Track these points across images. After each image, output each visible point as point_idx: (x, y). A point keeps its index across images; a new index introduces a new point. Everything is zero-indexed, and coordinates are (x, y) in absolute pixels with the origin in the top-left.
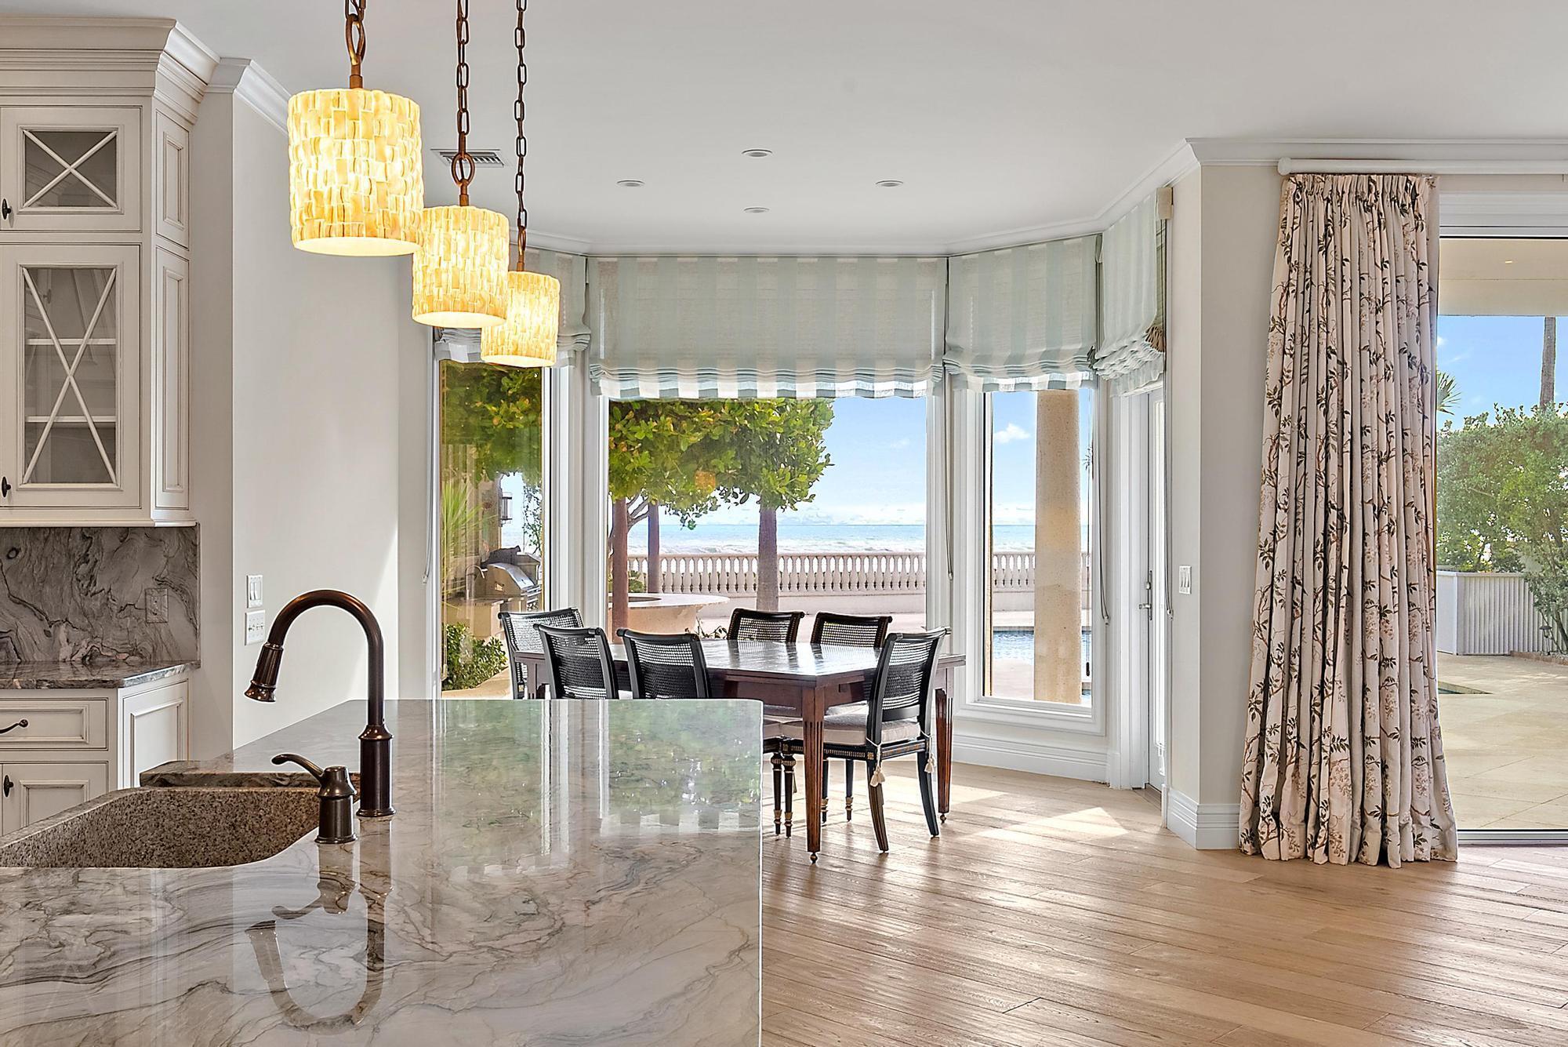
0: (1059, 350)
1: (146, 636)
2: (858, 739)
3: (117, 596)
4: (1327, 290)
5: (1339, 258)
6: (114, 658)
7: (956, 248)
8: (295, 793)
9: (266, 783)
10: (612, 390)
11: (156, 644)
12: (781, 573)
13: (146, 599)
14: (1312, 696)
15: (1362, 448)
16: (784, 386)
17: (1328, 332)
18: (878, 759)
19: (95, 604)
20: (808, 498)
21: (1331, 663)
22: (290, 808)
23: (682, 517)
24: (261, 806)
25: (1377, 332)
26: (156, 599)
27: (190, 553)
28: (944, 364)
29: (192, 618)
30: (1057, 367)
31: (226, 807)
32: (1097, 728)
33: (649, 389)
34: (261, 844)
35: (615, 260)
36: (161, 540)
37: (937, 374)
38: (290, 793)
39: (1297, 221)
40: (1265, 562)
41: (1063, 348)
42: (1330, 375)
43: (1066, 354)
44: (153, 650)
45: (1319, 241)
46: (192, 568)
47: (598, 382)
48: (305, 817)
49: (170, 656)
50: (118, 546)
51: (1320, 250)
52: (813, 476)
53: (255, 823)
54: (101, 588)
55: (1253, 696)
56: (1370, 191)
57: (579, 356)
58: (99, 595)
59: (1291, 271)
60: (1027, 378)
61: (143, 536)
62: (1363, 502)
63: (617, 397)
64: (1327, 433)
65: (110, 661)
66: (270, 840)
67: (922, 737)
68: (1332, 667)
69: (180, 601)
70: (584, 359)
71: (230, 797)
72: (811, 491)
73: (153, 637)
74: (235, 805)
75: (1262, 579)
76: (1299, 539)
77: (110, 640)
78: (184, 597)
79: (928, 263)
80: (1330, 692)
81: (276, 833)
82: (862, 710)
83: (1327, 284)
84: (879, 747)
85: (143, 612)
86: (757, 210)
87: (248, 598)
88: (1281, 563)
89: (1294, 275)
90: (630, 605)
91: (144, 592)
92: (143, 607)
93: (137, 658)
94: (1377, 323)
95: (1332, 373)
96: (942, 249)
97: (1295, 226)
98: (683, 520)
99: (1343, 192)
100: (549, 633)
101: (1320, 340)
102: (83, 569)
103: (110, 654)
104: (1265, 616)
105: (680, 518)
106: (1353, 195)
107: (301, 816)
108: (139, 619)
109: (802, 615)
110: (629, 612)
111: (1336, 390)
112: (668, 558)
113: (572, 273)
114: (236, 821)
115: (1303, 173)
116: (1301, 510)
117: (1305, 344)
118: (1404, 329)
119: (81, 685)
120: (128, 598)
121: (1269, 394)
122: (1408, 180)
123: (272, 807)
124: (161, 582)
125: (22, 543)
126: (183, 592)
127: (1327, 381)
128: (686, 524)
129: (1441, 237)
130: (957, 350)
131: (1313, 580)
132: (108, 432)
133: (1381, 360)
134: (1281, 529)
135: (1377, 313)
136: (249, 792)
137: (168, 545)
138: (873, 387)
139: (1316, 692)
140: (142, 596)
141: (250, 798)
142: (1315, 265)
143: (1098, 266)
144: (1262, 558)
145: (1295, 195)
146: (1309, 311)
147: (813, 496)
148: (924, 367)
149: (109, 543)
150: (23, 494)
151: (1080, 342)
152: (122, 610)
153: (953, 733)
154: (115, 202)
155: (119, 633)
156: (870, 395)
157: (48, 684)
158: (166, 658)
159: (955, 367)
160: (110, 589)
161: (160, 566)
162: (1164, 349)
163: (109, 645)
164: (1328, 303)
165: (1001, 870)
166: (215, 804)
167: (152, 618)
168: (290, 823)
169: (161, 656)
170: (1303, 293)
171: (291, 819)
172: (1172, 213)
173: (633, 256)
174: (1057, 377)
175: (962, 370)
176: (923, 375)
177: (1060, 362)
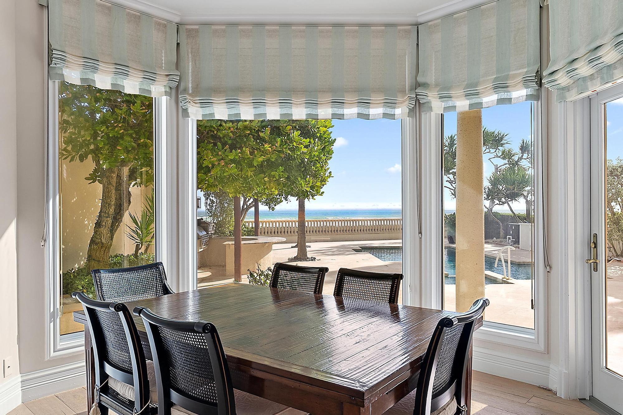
7: (423, 18)
10: (196, 115)
12: (306, 227)
16: (310, 111)
20: (320, 193)
23: (269, 206)
28: (416, 95)
32: (542, 347)
33: (221, 113)
35: (197, 27)
37: (412, 102)
41: (511, 72)
43: (514, 77)
47: (187, 109)
52: (323, 183)
57: (174, 92)
60: (479, 99)
63: (200, 120)
70: (177, 92)
72: (322, 190)
79: (404, 30)
90: (243, 242)
96: (413, 20)
98: (269, 208)
105: (268, 207)
110: (242, 246)
112: (262, 223)
113: (166, 33)
128: (271, 209)
130: (425, 85)
138: (369, 112)
147: (323, 193)
151: (526, 68)
156: (366, 117)
159: (423, 97)
173: (210, 25)
174: (504, 95)
175: (429, 98)
176: (402, 103)
177: (510, 82)
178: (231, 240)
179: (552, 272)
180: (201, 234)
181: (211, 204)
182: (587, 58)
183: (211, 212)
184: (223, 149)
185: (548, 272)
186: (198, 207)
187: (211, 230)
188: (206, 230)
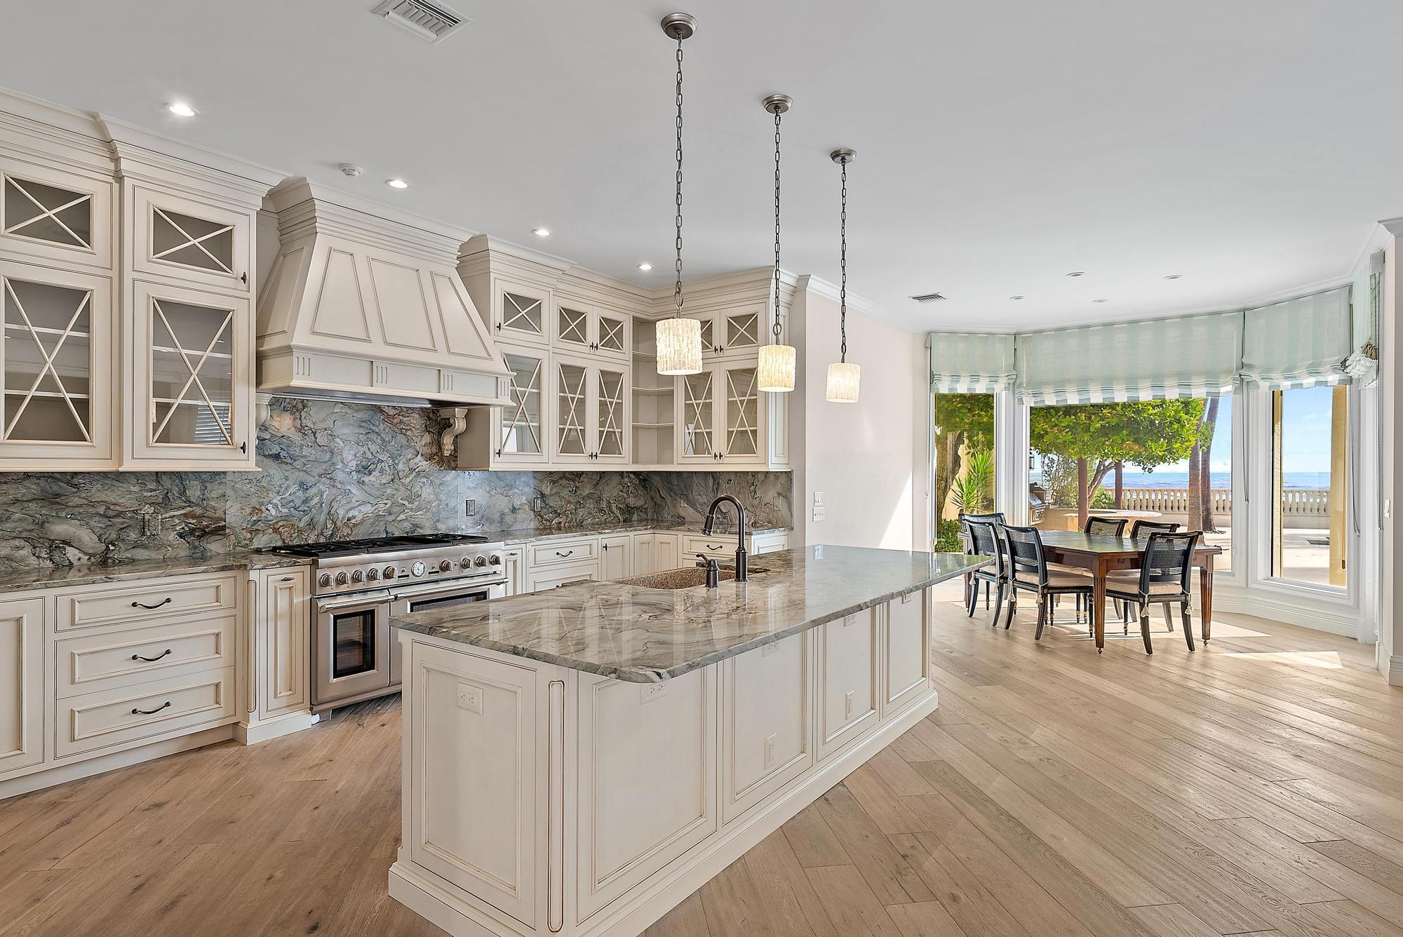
0: (1321, 362)
1: (773, 516)
2: (1135, 590)
3: (764, 499)
6: (763, 525)
7: (1250, 305)
10: (1029, 402)
11: (776, 519)
13: (774, 500)
16: (1131, 394)
18: (1146, 602)
19: (756, 502)
23: (1143, 467)
26: (777, 501)
28: (1240, 375)
29: (791, 510)
30: (1322, 372)
32: (1351, 603)
33: (1050, 400)
35: (1031, 334)
36: (779, 477)
41: (1325, 360)
43: (1327, 363)
44: (776, 521)
46: (790, 489)
47: (1022, 398)
50: (764, 479)
54: (758, 496)
57: (1011, 386)
58: (758, 498)
61: (773, 475)
63: (1033, 405)
67: (1183, 593)
69: (786, 501)
70: (1014, 386)
73: (776, 516)
77: (762, 516)
79: (1230, 316)
82: (1136, 573)
84: (1147, 596)
85: (773, 506)
86: (1101, 301)
87: (815, 502)
91: (773, 498)
92: (772, 504)
93: (771, 525)
96: (1241, 306)
98: (1144, 469)
100: (971, 524)
102: (752, 488)
103: (761, 523)
105: (1141, 467)
108: (771, 508)
109: (1127, 521)
113: (1006, 343)
120: (767, 500)
124: (779, 494)
125: (733, 478)
126: (787, 498)
130: (1250, 366)
132: (754, 432)
137: (782, 479)
138: (1191, 393)
143: (1351, 306)
148: (1227, 377)
149: (761, 477)
150: (726, 459)
151: (1337, 355)
152: (765, 505)
153: (1213, 594)
154: (757, 342)
155: (764, 514)
158: (781, 525)
159: (1249, 377)
160: (761, 496)
161: (779, 488)
162: (1377, 358)
163: (761, 518)
165: (1218, 674)
167: (776, 509)
169: (777, 525)
172: (1383, 268)
173: (1040, 332)
175: (1253, 378)
177: (1323, 368)
178: (1074, 512)
180: (1034, 503)
181: (1050, 464)
183: (1049, 475)
184: (1056, 414)
186: (1031, 468)
187: (1049, 499)
188: (1041, 497)
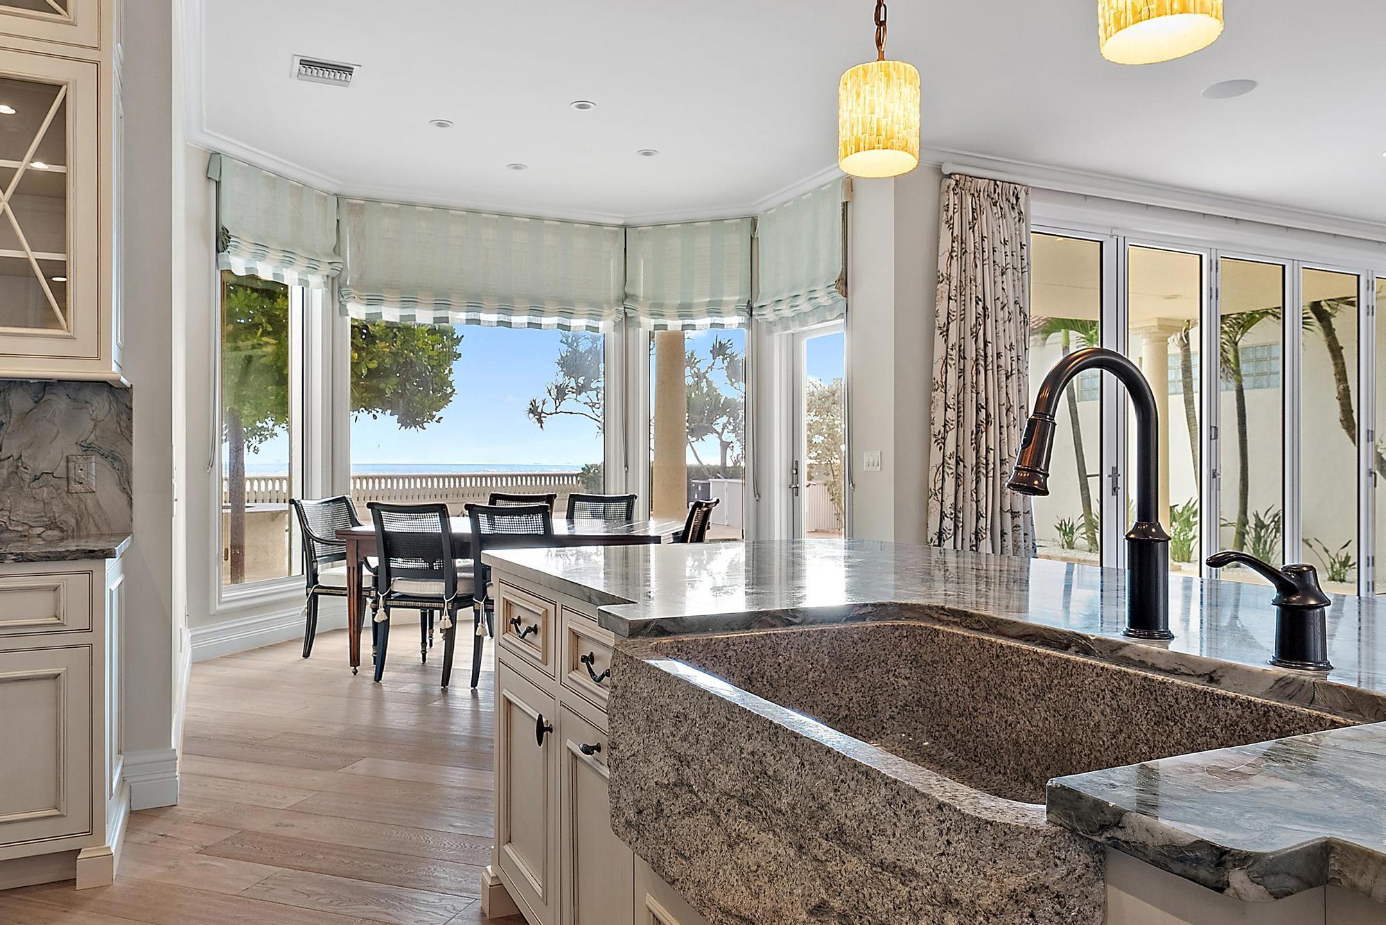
0: (721, 301)
1: (68, 508)
3: (30, 464)
4: (975, 257)
5: (980, 235)
6: (26, 534)
7: (632, 221)
8: (816, 631)
9: (778, 623)
10: (357, 311)
11: (80, 516)
13: (68, 466)
14: (971, 539)
15: (998, 367)
17: (976, 286)
19: (3, 472)
21: (984, 516)
22: (811, 651)
24: (781, 651)
25: (1003, 289)
26: (82, 467)
27: (124, 417)
28: (625, 308)
29: (125, 486)
30: (720, 313)
31: (742, 656)
33: (391, 314)
34: (781, 700)
35: (363, 202)
36: (87, 402)
37: (619, 315)
38: (811, 633)
39: (956, 206)
40: (939, 446)
41: (725, 299)
42: (978, 316)
43: (728, 303)
44: (77, 523)
45: (969, 223)
46: (126, 433)
47: (345, 306)
48: (827, 661)
49: (98, 529)
50: (31, 407)
51: (970, 228)
53: (773, 674)
54: (9, 455)
55: (931, 542)
56: (995, 192)
57: (330, 280)
58: (6, 462)
59: (953, 242)
60: (692, 321)
61: (65, 397)
62: (999, 404)
63: (360, 318)
64: (977, 356)
65: (21, 536)
66: (790, 692)
68: (985, 519)
69: (111, 469)
70: (335, 284)
71: (746, 642)
73: (76, 508)
74: (751, 653)
75: (936, 458)
76: (961, 430)
77: (21, 513)
78: (116, 464)
80: (984, 536)
81: (796, 684)
83: (975, 252)
85: (64, 482)
88: (950, 447)
89: (955, 245)
91: (65, 459)
92: (64, 475)
93: (56, 532)
94: (1003, 282)
95: (979, 314)
96: (621, 221)
97: (955, 211)
99: (980, 191)
101: (972, 291)
103: (20, 529)
104: (939, 485)
106: (986, 194)
107: (823, 660)
108: (59, 488)
111: (982, 326)
113: (323, 206)
114: (752, 673)
115: (959, 174)
116: (962, 409)
117: (963, 294)
118: (1016, 287)
119: (61, 557)
120: (43, 466)
121: (940, 327)
122: (1015, 188)
123: (792, 651)
124: (87, 448)
126: (115, 458)
127: (976, 320)
129: (1032, 232)
130: (635, 298)
131: (971, 459)
133: (1006, 307)
134: (951, 422)
135: (1002, 275)
136: (767, 635)
137: (96, 408)
138: (571, 323)
139: (973, 536)
140: (63, 463)
141: (768, 641)
142: (968, 239)
143: (753, 240)
144: (936, 443)
145: (954, 189)
146: (964, 271)
148: (609, 309)
149: (20, 403)
151: (737, 295)
152: (36, 479)
154: (66, 10)
155: (32, 505)
156: (567, 328)
157: (13, 557)
158: (93, 531)
159: (631, 310)
160: (21, 456)
161: (86, 430)
162: (846, 295)
163: (18, 518)
164: (976, 266)
166: (729, 653)
167: (75, 487)
168: (811, 669)
169: (86, 528)
170: (961, 258)
171: (812, 664)
172: (852, 198)
173: (377, 201)
174: (717, 320)
175: (639, 313)
176: (609, 315)
177: (723, 309)
179: (761, 501)
182: (788, 303)
185: (757, 500)
